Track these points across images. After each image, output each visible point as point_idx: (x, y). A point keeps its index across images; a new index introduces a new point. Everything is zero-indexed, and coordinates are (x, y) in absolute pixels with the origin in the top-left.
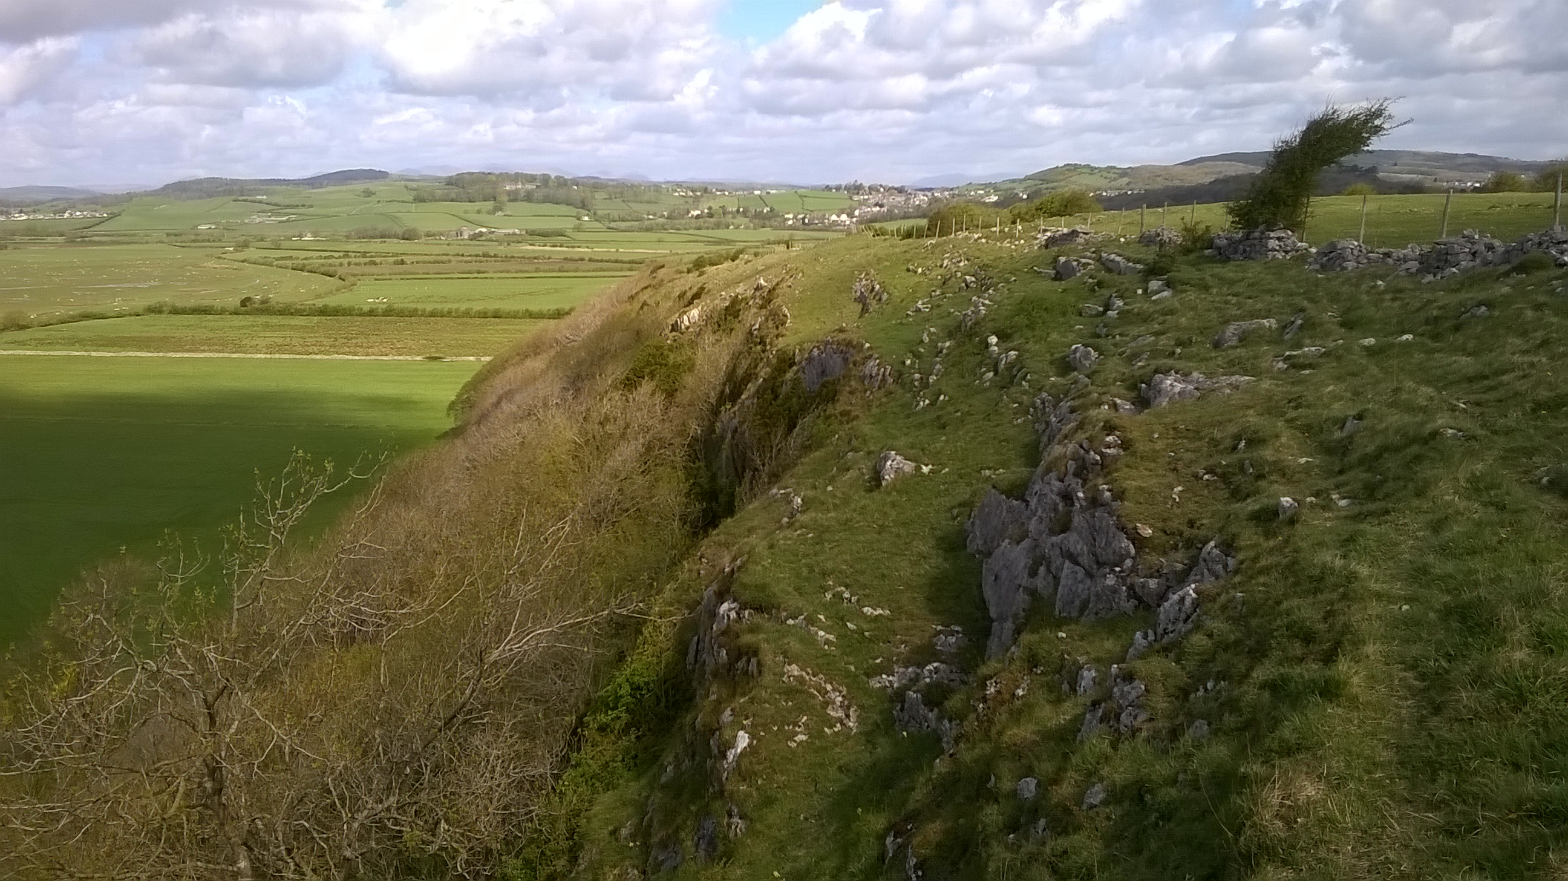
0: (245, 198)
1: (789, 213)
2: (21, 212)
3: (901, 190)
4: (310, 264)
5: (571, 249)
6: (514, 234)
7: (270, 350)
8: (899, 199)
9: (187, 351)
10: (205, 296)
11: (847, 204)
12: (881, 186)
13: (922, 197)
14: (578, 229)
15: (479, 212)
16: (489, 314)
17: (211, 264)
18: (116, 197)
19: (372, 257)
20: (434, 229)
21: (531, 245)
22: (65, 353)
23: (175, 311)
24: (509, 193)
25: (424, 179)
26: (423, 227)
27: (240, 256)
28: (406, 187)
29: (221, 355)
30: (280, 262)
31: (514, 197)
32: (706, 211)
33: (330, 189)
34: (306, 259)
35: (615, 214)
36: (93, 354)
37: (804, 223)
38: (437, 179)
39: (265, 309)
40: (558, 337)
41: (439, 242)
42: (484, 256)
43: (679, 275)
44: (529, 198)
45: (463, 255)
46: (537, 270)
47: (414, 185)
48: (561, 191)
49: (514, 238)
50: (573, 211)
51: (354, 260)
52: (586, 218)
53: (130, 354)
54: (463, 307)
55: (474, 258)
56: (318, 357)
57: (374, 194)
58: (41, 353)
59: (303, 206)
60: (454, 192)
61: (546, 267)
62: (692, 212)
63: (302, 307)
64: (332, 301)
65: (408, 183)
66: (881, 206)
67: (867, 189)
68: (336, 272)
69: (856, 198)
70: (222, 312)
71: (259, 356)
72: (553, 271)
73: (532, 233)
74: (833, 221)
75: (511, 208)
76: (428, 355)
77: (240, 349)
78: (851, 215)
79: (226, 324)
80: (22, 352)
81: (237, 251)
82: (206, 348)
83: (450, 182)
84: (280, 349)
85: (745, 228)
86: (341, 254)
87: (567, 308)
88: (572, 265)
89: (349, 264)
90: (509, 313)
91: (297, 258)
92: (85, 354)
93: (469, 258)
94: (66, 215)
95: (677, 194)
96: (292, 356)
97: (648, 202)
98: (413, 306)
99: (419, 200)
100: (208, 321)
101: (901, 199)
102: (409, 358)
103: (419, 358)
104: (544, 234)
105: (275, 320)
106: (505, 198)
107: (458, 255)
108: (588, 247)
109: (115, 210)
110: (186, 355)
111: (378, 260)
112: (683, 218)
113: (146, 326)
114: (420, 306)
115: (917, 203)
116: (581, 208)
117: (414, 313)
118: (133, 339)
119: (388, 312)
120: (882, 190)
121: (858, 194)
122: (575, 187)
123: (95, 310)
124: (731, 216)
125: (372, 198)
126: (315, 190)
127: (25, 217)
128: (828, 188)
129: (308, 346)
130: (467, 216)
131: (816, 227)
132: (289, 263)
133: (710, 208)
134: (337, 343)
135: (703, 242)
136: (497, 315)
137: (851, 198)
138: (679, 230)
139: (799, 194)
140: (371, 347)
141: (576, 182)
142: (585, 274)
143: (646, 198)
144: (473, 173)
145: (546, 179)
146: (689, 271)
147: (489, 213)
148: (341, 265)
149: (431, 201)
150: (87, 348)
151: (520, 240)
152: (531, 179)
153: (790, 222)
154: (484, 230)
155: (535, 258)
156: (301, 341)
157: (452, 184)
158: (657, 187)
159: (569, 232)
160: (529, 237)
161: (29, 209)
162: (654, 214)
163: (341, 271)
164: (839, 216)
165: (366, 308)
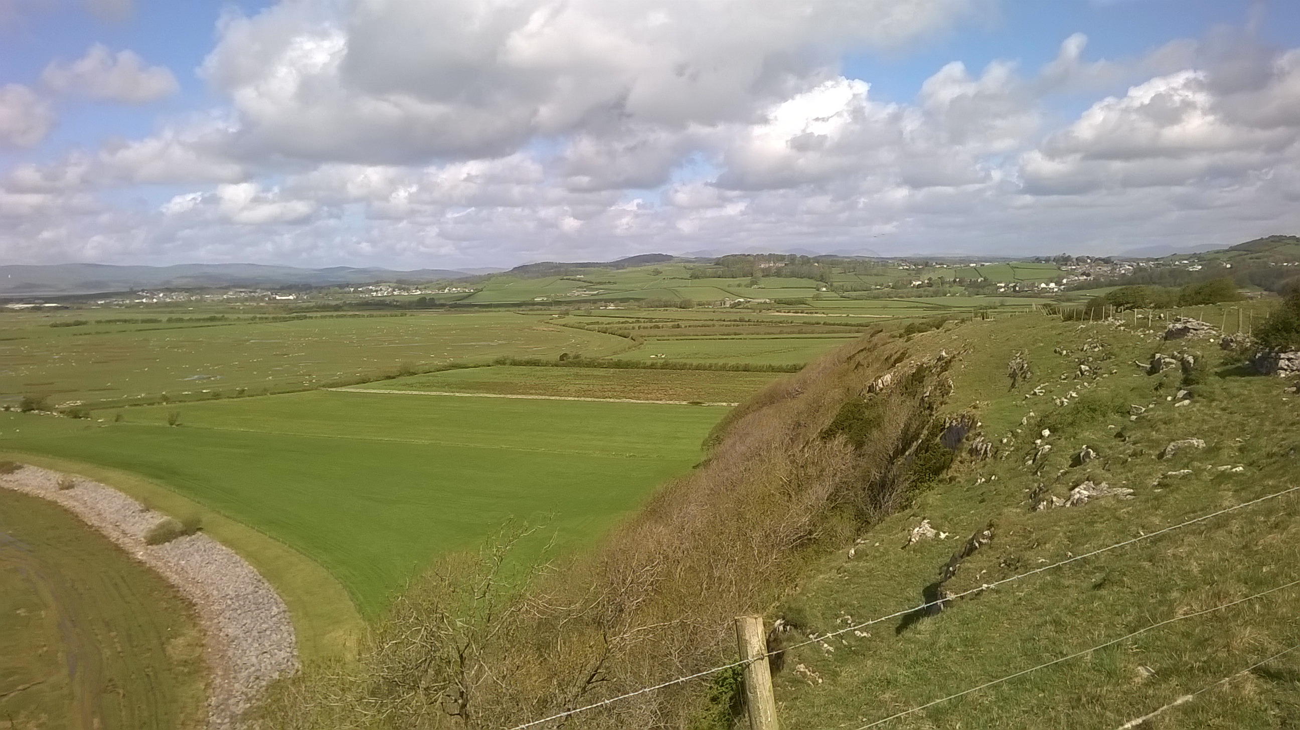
0: (568, 277)
1: (1001, 283)
2: (417, 289)
3: (1107, 261)
4: (610, 328)
5: (810, 315)
6: (765, 303)
7: (578, 393)
8: (1105, 269)
9: (520, 394)
10: (534, 352)
11: (1055, 274)
12: (1088, 257)
13: (1128, 267)
14: (817, 298)
15: (739, 285)
16: (741, 368)
17: (543, 327)
18: (480, 277)
19: (656, 322)
20: (704, 299)
21: (778, 312)
22: (438, 393)
23: (515, 363)
24: (763, 270)
25: (698, 260)
26: (696, 299)
27: (562, 321)
28: (685, 267)
29: (544, 397)
30: (590, 326)
31: (767, 273)
32: (926, 281)
33: (630, 269)
34: (609, 324)
35: (848, 285)
36: (457, 394)
37: (1015, 290)
38: (709, 260)
39: (577, 362)
40: (790, 389)
41: (707, 310)
42: (741, 321)
43: (891, 340)
44: (778, 274)
45: (724, 321)
46: (781, 333)
47: (691, 265)
48: (805, 267)
49: (765, 306)
50: (814, 283)
51: (642, 325)
52: (824, 289)
53: (481, 395)
54: (721, 362)
55: (733, 323)
56: (612, 400)
57: (661, 273)
58: (423, 393)
59: (609, 283)
60: (720, 270)
61: (789, 330)
62: (914, 283)
63: (603, 361)
64: (625, 357)
65: (687, 264)
66: (1088, 275)
67: (1074, 260)
68: (629, 334)
69: (1064, 268)
70: (546, 364)
71: (569, 398)
72: (793, 333)
73: (779, 302)
74: (1042, 288)
75: (764, 282)
76: (691, 401)
77: (557, 393)
78: (1058, 283)
79: (549, 373)
80: (410, 393)
81: (560, 317)
82: (533, 391)
83: (718, 262)
84: (585, 393)
85: (961, 295)
86: (634, 320)
87: (802, 364)
88: (810, 328)
89: (639, 327)
90: (756, 368)
91: (602, 323)
92: (452, 394)
93: (729, 323)
94: (446, 291)
95: (901, 268)
96: (593, 399)
97: (876, 275)
98: (684, 361)
99: (694, 277)
100: (537, 371)
101: (1107, 268)
102: (677, 402)
103: (684, 403)
104: (789, 303)
105: (583, 371)
106: (760, 274)
107: (720, 320)
108: (823, 313)
109: (479, 287)
110: (519, 397)
111: (660, 324)
112: (906, 288)
113: (494, 374)
114: (688, 361)
115: (1123, 272)
116: (821, 281)
117: (683, 367)
118: (484, 383)
119: (665, 366)
120: (1089, 261)
121: (1066, 265)
122: (816, 264)
123: (459, 361)
124: (948, 285)
125: (660, 277)
126: (620, 271)
127: (419, 293)
128: (1038, 260)
129: (605, 391)
130: (731, 289)
131: (1026, 294)
132: (596, 327)
133: (930, 279)
134: (626, 390)
135: (923, 308)
136: (746, 369)
137: (1059, 269)
138: (902, 297)
139: (1010, 266)
140: (651, 393)
141: (817, 259)
142: (819, 335)
143: (875, 271)
144: (736, 255)
145: (792, 258)
146: (901, 336)
147: (746, 286)
148: (633, 328)
149: (703, 278)
150: (453, 390)
151: (770, 307)
152: (781, 258)
153: (1002, 290)
154: (742, 300)
155: (781, 322)
156: (600, 387)
157: (719, 264)
158: (884, 262)
159: (810, 301)
160: (777, 306)
161: (423, 286)
162: (881, 285)
163: (633, 333)
164: (1047, 285)
165: (649, 363)
